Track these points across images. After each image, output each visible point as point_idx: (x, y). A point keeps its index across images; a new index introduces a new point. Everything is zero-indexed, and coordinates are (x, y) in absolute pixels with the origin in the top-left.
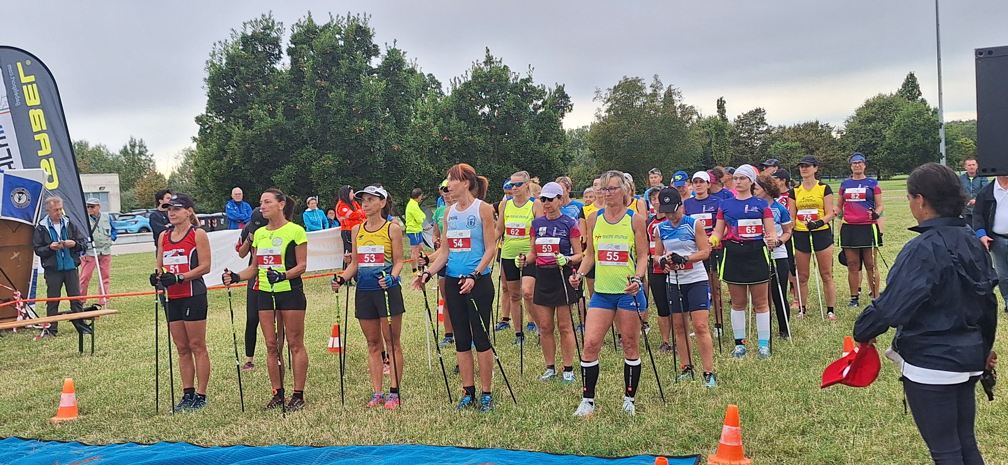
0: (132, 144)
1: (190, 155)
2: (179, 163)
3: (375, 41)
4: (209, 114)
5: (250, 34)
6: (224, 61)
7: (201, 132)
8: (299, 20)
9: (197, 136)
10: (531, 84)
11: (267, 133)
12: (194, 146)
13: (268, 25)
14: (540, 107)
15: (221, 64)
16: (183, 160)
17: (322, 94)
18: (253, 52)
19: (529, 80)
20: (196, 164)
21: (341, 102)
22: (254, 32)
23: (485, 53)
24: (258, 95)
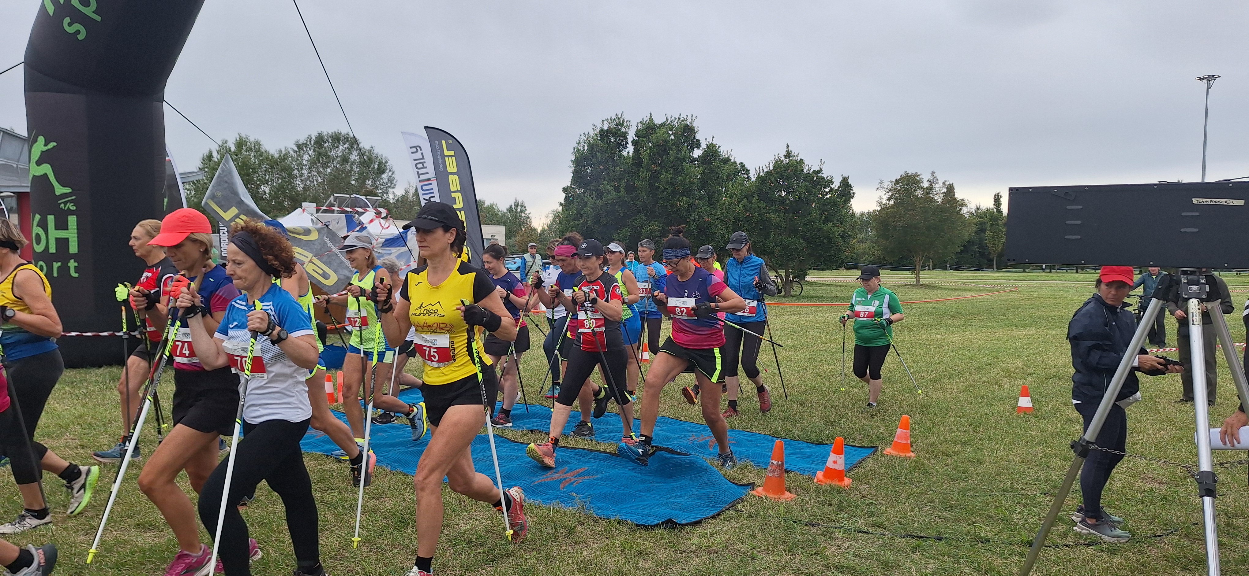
0: (516, 204)
1: (556, 215)
3: (698, 136)
4: (573, 186)
5: (606, 128)
6: (586, 148)
7: (566, 199)
8: (643, 119)
9: (563, 202)
10: (821, 174)
11: (612, 204)
12: (560, 209)
13: (620, 122)
14: (827, 193)
15: (584, 150)
16: (551, 219)
17: (655, 176)
18: (607, 142)
19: (820, 171)
20: (561, 223)
22: (609, 128)
23: (785, 149)
24: (608, 174)
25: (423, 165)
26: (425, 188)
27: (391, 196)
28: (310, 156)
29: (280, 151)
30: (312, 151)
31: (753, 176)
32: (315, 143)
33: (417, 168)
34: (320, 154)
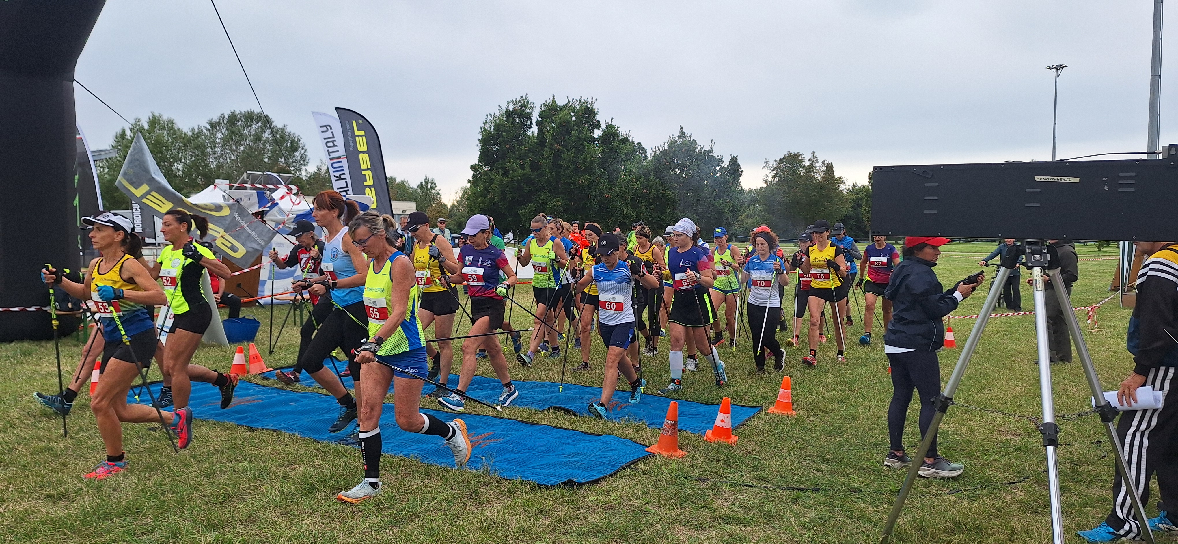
0: (426, 181)
1: (465, 192)
2: (458, 196)
3: (598, 118)
4: (480, 164)
5: (511, 109)
6: (492, 128)
7: (474, 176)
8: (546, 101)
9: (471, 179)
10: (712, 154)
11: (518, 181)
12: (469, 185)
13: (524, 104)
14: (718, 171)
15: (491, 129)
16: (460, 195)
17: (557, 155)
18: (512, 123)
19: (711, 151)
20: (469, 199)
21: (570, 161)
22: (514, 109)
23: (679, 130)
24: (514, 153)
25: (334, 144)
26: (335, 165)
27: (304, 173)
28: (223, 134)
29: (193, 130)
30: (225, 129)
31: (650, 155)
32: (227, 122)
33: (327, 146)
34: (233, 132)
